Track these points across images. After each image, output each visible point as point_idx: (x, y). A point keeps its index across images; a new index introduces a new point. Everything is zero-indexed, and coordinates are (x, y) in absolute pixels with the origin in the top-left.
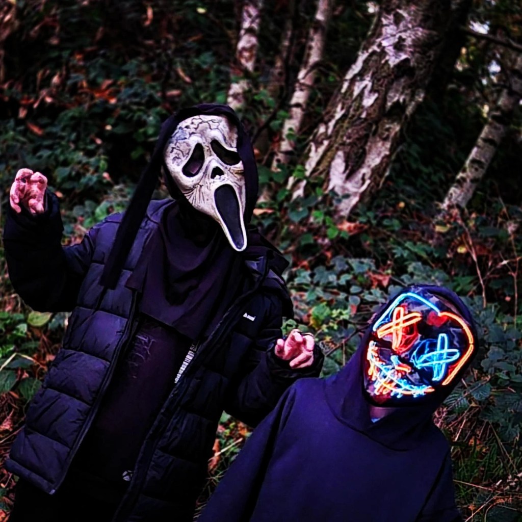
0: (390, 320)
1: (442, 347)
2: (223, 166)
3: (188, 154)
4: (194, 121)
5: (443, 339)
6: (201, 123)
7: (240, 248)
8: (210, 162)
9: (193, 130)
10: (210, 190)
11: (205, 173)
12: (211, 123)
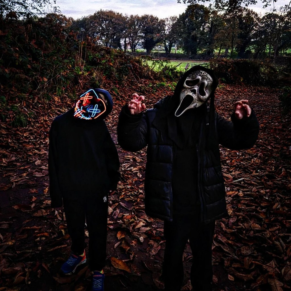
0: (85, 96)
1: (96, 108)
2: (198, 92)
3: (193, 79)
4: (205, 73)
5: (96, 106)
6: (206, 76)
7: (176, 115)
8: (196, 87)
9: (202, 75)
10: (187, 93)
11: (191, 88)
12: (208, 79)
